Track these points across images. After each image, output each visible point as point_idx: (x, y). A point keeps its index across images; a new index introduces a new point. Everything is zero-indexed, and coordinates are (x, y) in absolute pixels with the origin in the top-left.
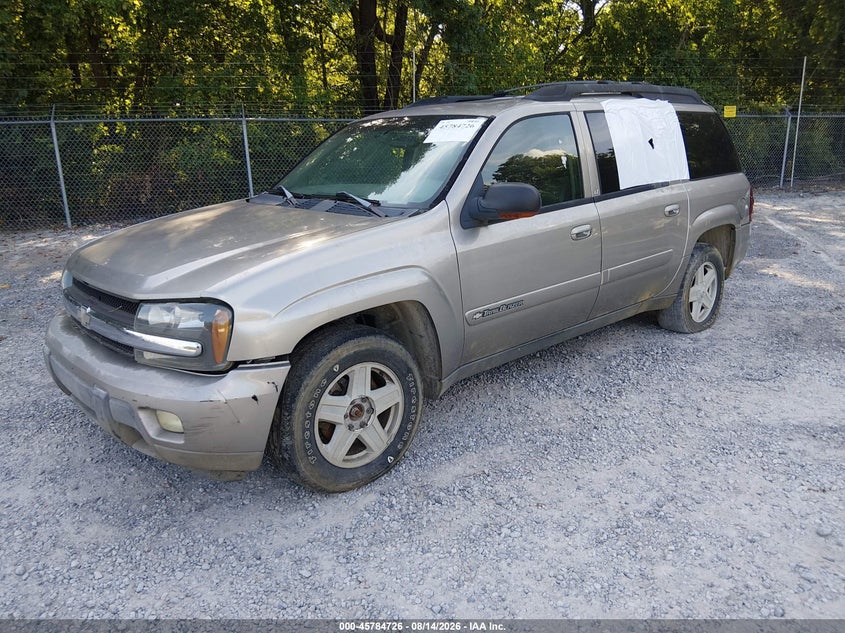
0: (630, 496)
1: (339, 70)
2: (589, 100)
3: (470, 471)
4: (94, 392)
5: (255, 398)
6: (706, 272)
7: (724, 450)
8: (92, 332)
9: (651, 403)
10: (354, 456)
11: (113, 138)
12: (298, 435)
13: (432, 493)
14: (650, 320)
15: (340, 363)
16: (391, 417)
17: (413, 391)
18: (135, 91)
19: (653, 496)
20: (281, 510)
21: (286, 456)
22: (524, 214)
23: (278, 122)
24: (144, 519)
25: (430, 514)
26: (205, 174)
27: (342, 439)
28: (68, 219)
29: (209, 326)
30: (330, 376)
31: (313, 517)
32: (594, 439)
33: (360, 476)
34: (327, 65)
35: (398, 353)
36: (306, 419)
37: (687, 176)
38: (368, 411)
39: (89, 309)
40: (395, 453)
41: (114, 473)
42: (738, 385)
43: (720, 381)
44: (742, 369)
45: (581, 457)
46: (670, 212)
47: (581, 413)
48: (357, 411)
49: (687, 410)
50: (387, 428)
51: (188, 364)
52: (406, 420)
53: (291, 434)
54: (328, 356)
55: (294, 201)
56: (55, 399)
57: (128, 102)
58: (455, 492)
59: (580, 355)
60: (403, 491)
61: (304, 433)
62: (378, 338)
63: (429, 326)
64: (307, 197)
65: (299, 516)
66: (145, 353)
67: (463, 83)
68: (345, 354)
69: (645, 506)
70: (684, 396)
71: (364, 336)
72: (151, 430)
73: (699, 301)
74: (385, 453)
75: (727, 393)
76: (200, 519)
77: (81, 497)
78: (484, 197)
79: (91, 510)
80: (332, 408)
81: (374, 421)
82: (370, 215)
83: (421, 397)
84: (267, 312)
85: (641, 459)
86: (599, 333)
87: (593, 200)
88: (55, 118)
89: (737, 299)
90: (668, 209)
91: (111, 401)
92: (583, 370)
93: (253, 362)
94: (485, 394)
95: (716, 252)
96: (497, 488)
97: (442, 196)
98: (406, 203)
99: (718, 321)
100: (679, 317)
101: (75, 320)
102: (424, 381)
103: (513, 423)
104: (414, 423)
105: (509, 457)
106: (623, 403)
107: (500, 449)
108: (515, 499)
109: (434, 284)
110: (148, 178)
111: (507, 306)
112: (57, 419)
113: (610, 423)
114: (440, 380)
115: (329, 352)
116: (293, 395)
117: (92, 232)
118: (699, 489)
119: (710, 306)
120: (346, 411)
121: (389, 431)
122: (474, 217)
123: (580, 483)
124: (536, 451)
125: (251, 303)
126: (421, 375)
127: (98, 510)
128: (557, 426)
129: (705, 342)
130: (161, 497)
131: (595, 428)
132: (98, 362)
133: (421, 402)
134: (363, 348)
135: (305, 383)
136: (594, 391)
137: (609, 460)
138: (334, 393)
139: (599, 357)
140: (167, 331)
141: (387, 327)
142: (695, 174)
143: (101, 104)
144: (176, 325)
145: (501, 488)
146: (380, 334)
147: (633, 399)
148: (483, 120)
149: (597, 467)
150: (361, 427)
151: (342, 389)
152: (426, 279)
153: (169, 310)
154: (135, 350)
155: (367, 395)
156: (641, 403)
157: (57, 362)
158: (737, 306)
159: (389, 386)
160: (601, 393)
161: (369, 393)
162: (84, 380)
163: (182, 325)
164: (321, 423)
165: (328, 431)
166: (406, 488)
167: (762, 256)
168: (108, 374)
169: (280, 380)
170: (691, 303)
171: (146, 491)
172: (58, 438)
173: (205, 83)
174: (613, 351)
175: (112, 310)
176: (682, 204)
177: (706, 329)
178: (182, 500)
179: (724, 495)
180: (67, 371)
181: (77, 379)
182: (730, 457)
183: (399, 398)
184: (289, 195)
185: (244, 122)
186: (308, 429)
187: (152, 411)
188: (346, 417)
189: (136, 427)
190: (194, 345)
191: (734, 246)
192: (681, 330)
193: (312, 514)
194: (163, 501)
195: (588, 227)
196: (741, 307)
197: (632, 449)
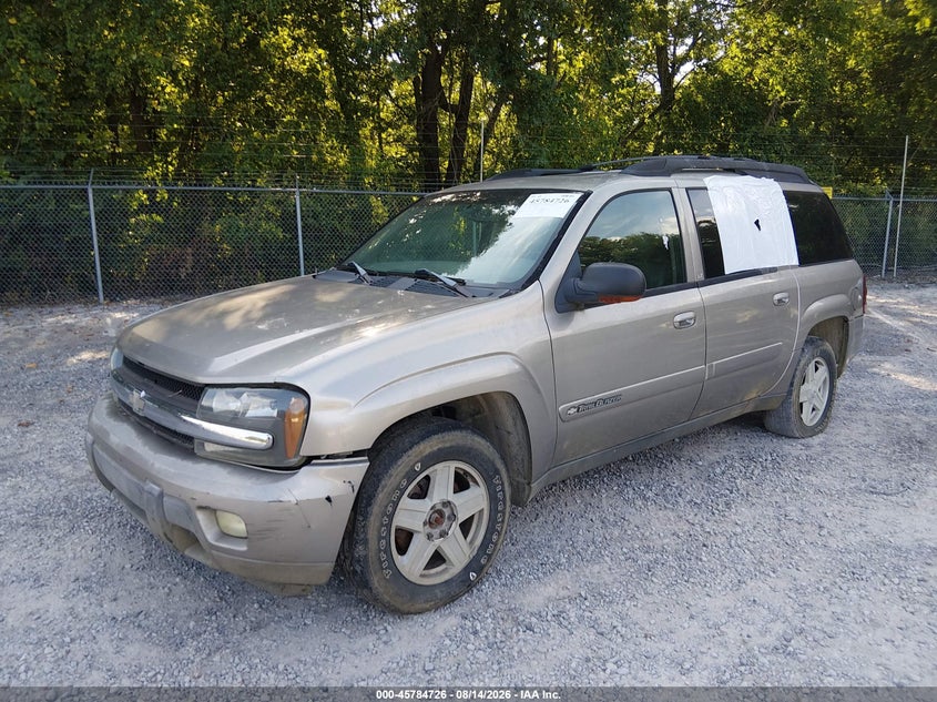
0: (752, 628)
1: (396, 141)
2: (691, 176)
3: (563, 593)
4: (146, 488)
5: (328, 499)
6: (817, 369)
7: (855, 575)
8: (146, 419)
9: (765, 517)
10: (433, 571)
11: (153, 207)
12: (373, 544)
13: (521, 618)
14: (756, 422)
15: (421, 461)
16: (474, 526)
17: (500, 495)
18: (180, 156)
19: (778, 628)
20: (348, 632)
21: (358, 569)
22: (626, 298)
23: (334, 194)
24: (192, 638)
25: (521, 643)
26: (252, 249)
27: (420, 550)
28: (101, 293)
29: (282, 415)
30: (411, 476)
31: (386, 643)
32: (704, 559)
33: (439, 595)
34: (384, 136)
35: (486, 452)
36: (382, 525)
37: (795, 261)
38: (449, 518)
39: (143, 393)
40: (478, 567)
41: (157, 582)
42: (861, 500)
43: (841, 494)
44: (864, 480)
45: (691, 580)
46: (780, 301)
47: (686, 528)
48: (437, 518)
49: (807, 527)
50: (469, 538)
51: (255, 458)
52: (491, 530)
53: (366, 542)
54: (410, 452)
55: (368, 278)
56: (89, 495)
57: (171, 168)
58: (549, 618)
59: (679, 459)
60: (488, 615)
61: (379, 541)
62: (464, 433)
63: (519, 422)
64: (381, 274)
65: (370, 640)
66: (206, 444)
67: (534, 157)
68: (428, 451)
69: (770, 640)
70: (802, 511)
71: (450, 430)
72: (209, 534)
73: (810, 401)
74: (467, 569)
75: (850, 508)
76: (256, 641)
77: (120, 610)
78: (581, 278)
79: (132, 626)
80: (411, 514)
81: (455, 529)
82: (455, 295)
83: (508, 503)
84: (346, 400)
85: (761, 584)
86: (698, 436)
87: (697, 285)
88: (93, 183)
89: (848, 401)
90: (777, 297)
91: (165, 499)
92: (682, 476)
93: (328, 457)
94: (574, 502)
95: (828, 346)
96: (597, 614)
97: (535, 276)
98: (495, 282)
99: (831, 425)
100: (788, 419)
101: (124, 404)
102: (511, 484)
103: (608, 538)
104: (499, 534)
105: (608, 579)
106: (733, 517)
107: (596, 568)
108: (619, 629)
109: (526, 374)
110: (190, 250)
111: (604, 401)
112: (92, 518)
113: (720, 540)
114: (529, 484)
115: (410, 448)
116: (369, 496)
117: (126, 309)
118: (831, 621)
119: (822, 408)
120: (425, 517)
121: (471, 542)
122: (569, 300)
123: (693, 611)
124: (639, 572)
125: (328, 390)
126: (509, 477)
127: (139, 626)
128: (659, 542)
129: (819, 449)
130: (210, 612)
131: (704, 545)
132: (152, 453)
133: (508, 509)
134: (448, 445)
135: (383, 483)
136: (699, 502)
137: (723, 584)
138: (413, 496)
139: (700, 463)
140: (234, 420)
141: (470, 420)
142: (804, 260)
143: (143, 170)
144: (244, 413)
145: (602, 614)
146: (466, 428)
147: (743, 513)
148: (578, 195)
149: (711, 593)
150: (441, 536)
151: (421, 492)
152: (517, 367)
153: (238, 396)
154: (196, 441)
155: (450, 499)
156: (754, 518)
157: (101, 452)
158: (850, 409)
159: (473, 488)
160: (706, 504)
161: (451, 497)
162: (133, 473)
163: (251, 413)
164: (399, 530)
165: (404, 539)
166: (491, 610)
167: (871, 353)
168: (164, 467)
169: (357, 480)
170: (801, 404)
171: (193, 605)
172: (93, 540)
173: (256, 150)
174: (715, 457)
175: (170, 395)
176: (792, 292)
177: (818, 433)
178: (234, 617)
179: (860, 628)
180: (113, 463)
181: (125, 473)
182: (862, 583)
183: (484, 504)
184: (362, 272)
185: (297, 193)
186: (383, 538)
187: (211, 511)
188: (425, 524)
189: (193, 530)
190: (265, 436)
191: (847, 341)
192: (790, 434)
193: (384, 638)
194: (214, 618)
195: (691, 314)
196: (854, 409)
197: (749, 571)
